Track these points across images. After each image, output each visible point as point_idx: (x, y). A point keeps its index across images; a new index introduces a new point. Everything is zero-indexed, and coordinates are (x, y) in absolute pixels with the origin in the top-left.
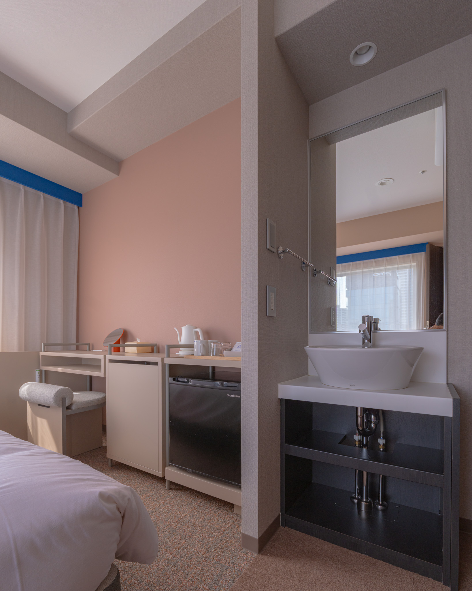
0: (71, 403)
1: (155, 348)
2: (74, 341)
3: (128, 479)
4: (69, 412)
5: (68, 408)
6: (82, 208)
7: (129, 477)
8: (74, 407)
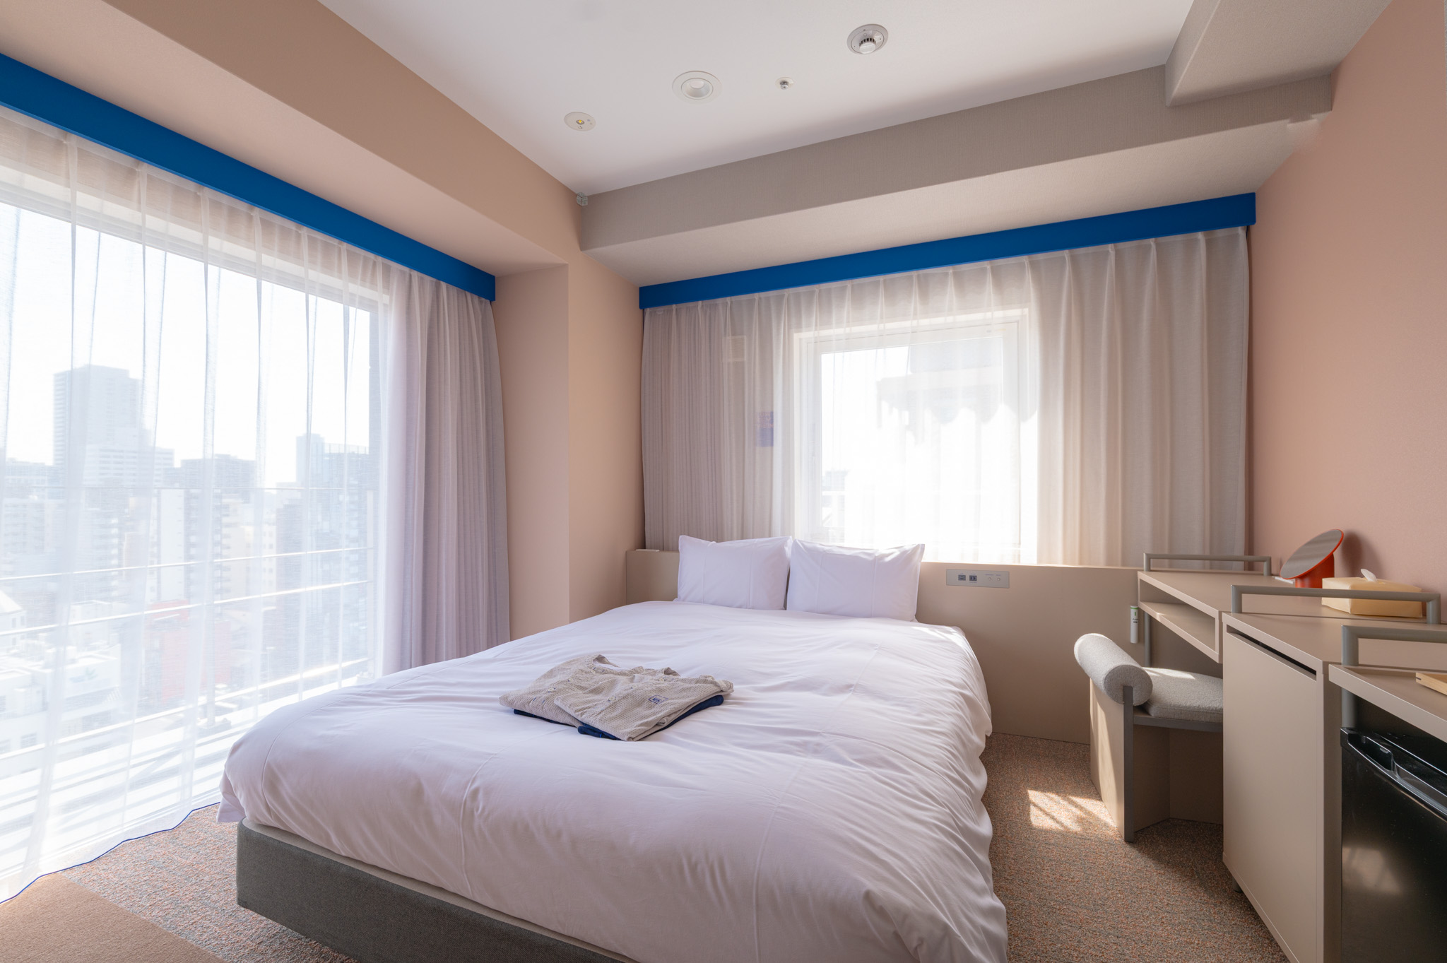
0: (1148, 700)
1: (1431, 607)
2: (1239, 549)
3: (1254, 947)
4: (1141, 717)
5: (1144, 708)
6: (1255, 225)
7: (1262, 946)
8: (1154, 711)
